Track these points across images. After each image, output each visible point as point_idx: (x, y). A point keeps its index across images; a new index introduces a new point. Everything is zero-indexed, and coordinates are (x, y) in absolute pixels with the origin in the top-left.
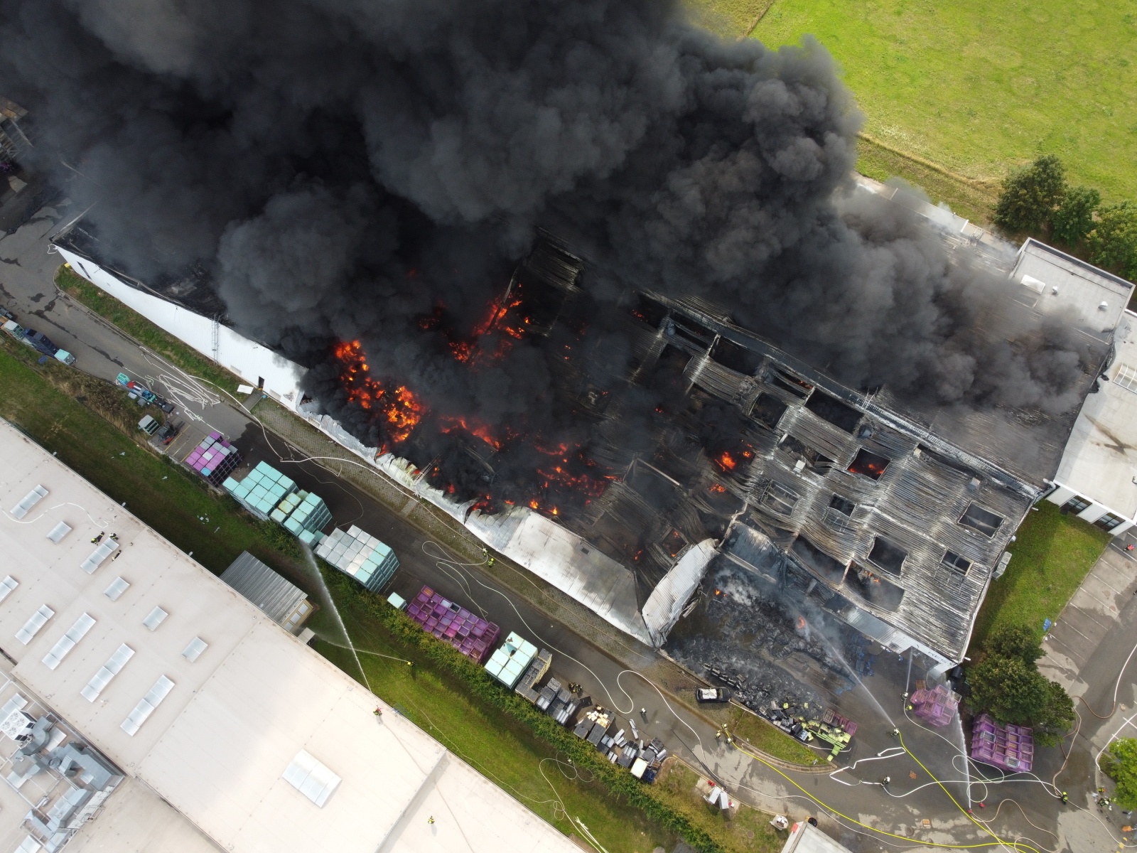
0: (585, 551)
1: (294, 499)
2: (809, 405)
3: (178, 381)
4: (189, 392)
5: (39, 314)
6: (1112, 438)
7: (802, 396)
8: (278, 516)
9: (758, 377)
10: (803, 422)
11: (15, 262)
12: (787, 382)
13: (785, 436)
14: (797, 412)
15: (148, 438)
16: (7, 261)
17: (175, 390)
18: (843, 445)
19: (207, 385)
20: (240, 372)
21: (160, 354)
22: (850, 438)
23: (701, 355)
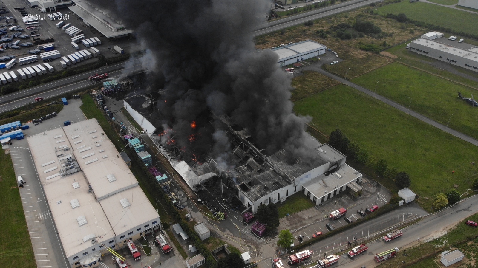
0: (190, 171)
1: (139, 144)
2: (254, 158)
3: (132, 128)
4: (132, 130)
5: (114, 113)
6: (325, 184)
7: (253, 156)
8: (134, 146)
9: (247, 152)
10: (252, 161)
11: (115, 105)
12: (253, 154)
13: (247, 164)
14: (252, 159)
15: (120, 134)
16: (114, 104)
17: (130, 129)
18: (257, 167)
19: (136, 130)
20: (144, 128)
21: (131, 123)
22: (260, 166)
23: (238, 146)
